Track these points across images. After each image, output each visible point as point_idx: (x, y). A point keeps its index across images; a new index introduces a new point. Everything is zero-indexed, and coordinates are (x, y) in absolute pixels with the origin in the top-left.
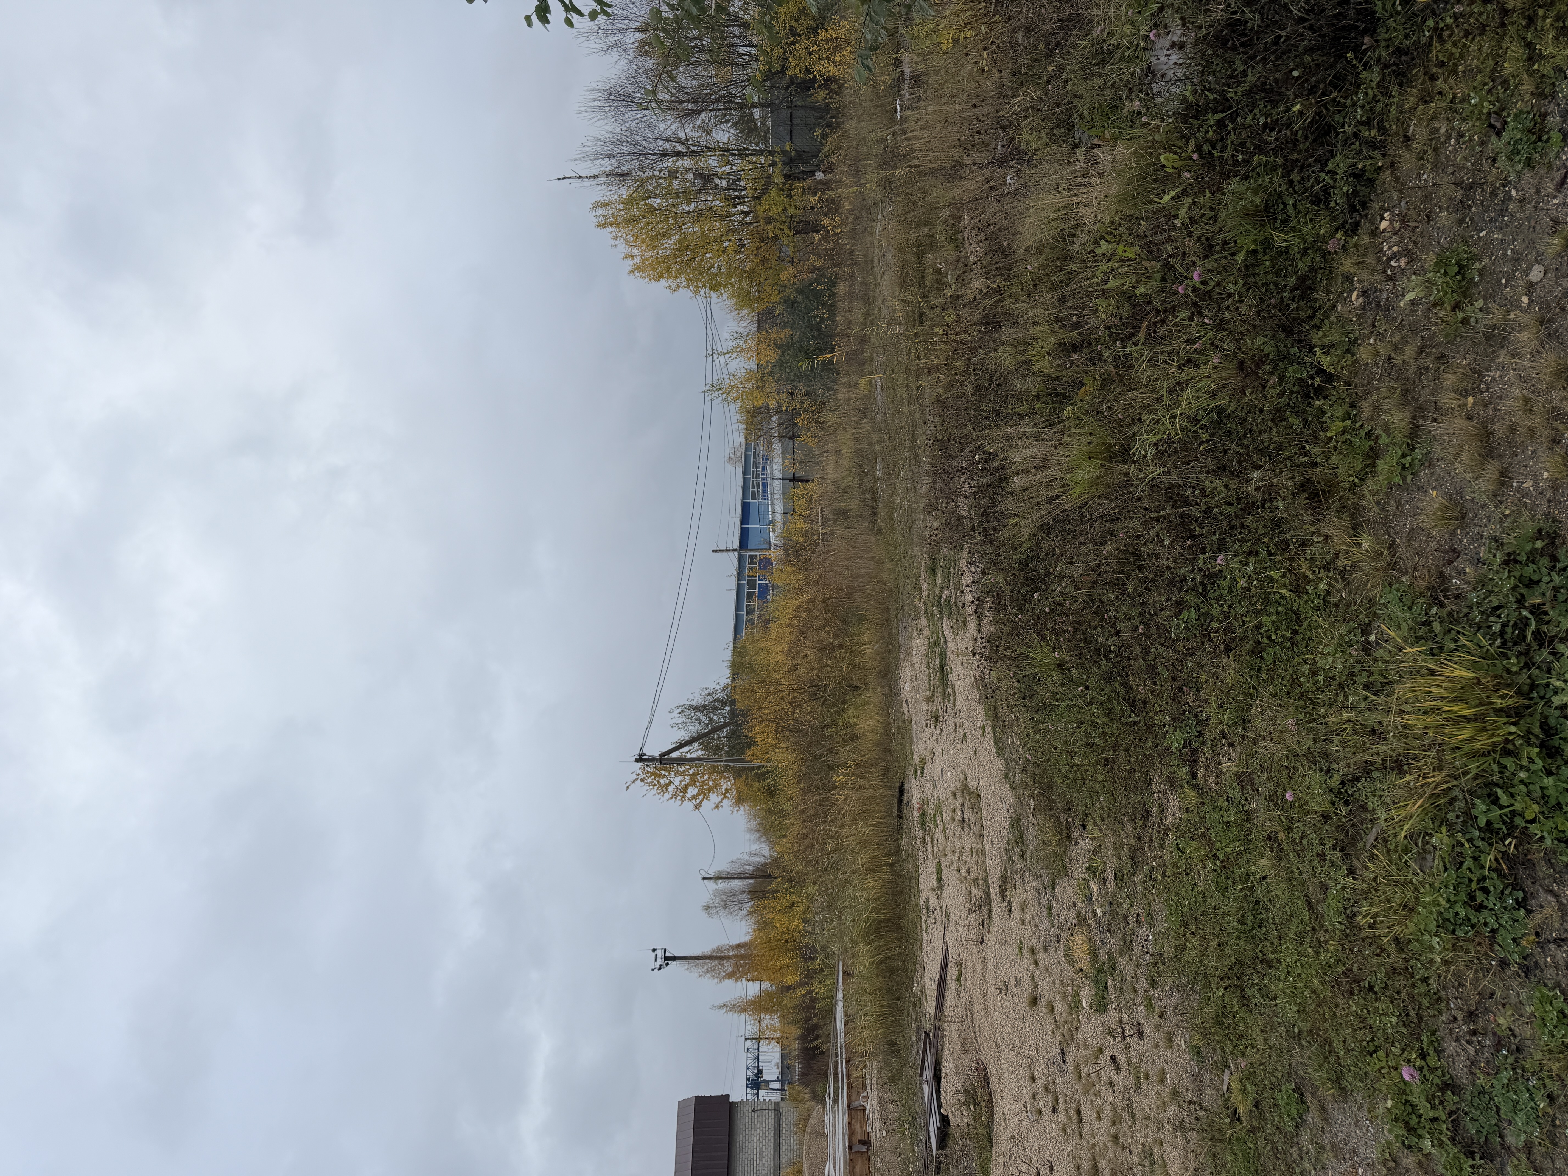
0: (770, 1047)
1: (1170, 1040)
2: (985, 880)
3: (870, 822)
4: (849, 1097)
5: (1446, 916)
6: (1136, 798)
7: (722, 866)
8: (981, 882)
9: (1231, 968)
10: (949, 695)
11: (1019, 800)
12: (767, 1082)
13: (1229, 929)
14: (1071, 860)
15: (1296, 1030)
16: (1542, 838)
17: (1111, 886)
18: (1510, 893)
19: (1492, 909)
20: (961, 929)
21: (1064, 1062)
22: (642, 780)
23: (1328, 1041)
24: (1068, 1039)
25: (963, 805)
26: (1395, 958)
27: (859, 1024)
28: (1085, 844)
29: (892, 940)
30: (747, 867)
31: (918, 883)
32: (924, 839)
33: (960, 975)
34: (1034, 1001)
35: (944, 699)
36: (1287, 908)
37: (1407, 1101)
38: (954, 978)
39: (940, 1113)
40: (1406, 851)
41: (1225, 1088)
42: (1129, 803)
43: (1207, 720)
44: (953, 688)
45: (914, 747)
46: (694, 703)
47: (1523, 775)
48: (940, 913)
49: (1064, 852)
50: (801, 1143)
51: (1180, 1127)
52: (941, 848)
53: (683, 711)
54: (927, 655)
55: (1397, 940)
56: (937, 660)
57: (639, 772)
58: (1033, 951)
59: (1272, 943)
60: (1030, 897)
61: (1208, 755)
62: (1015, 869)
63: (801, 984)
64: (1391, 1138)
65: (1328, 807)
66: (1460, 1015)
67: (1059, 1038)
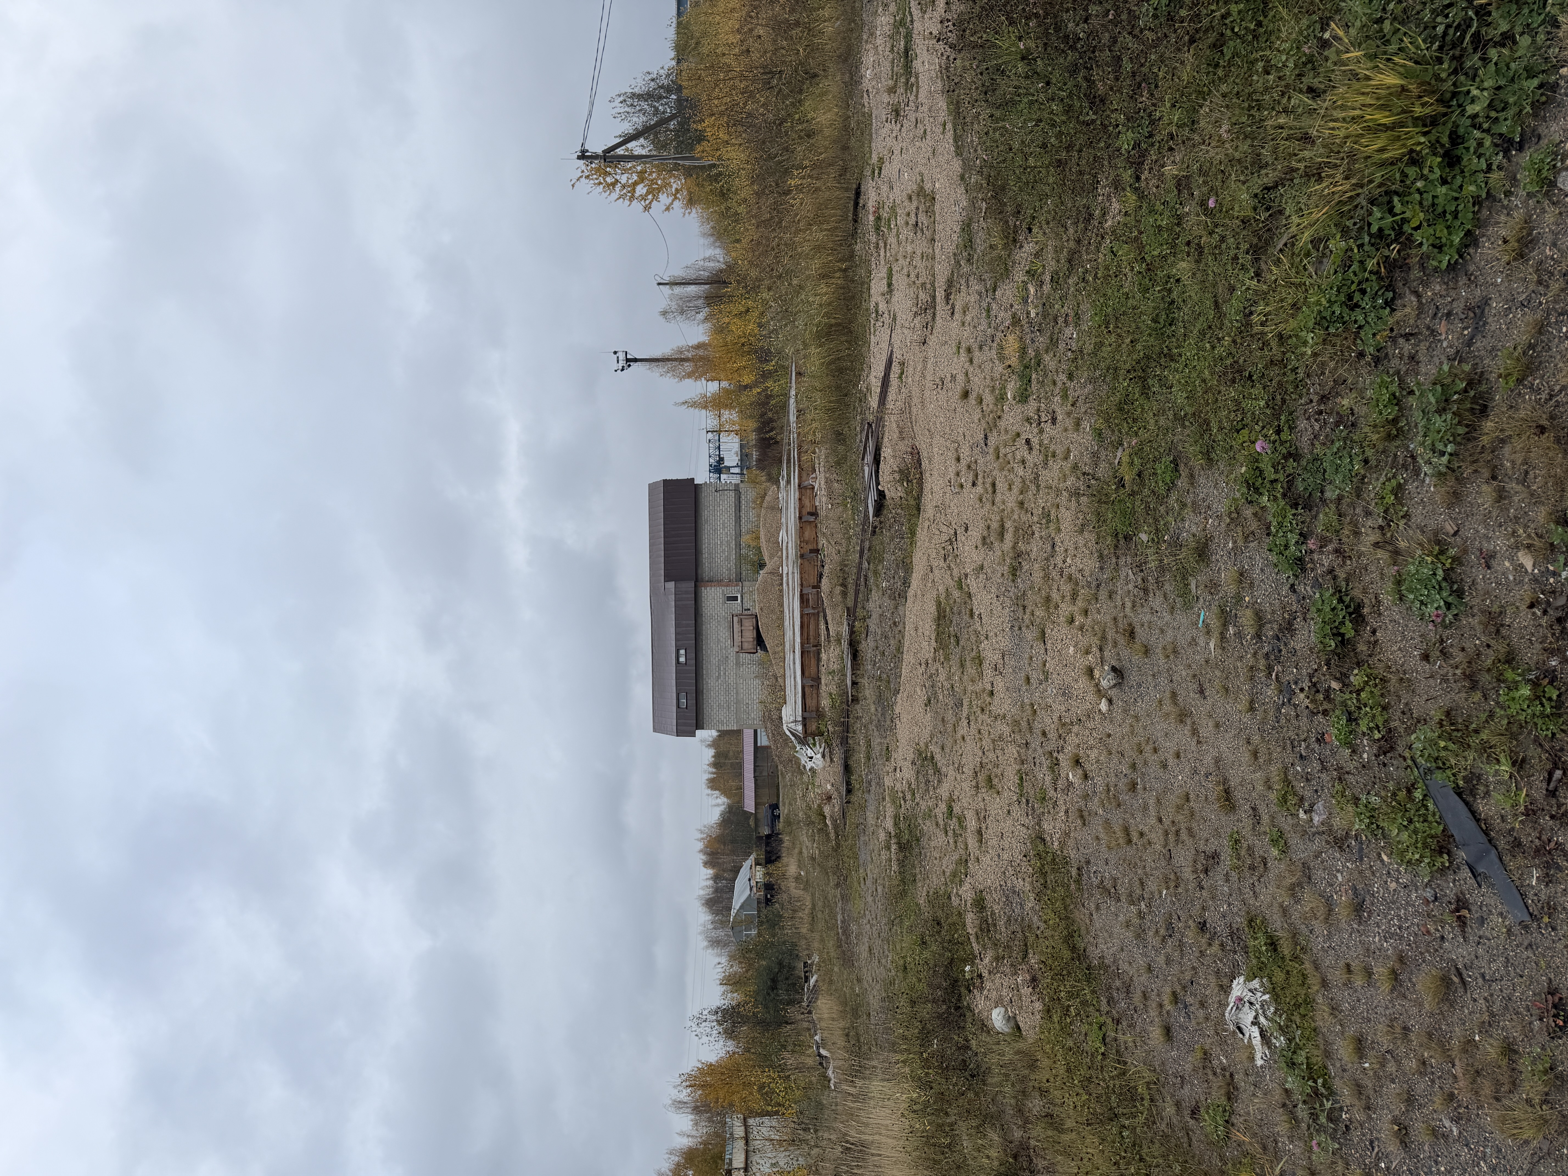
0: (730, 438)
1: (1078, 424)
2: (933, 284)
3: (825, 226)
4: (800, 477)
5: (1324, 314)
6: (1082, 201)
7: (678, 272)
8: (928, 286)
9: (1138, 362)
10: (912, 85)
11: (973, 202)
12: (728, 468)
13: (1143, 327)
14: (1014, 263)
15: (1182, 413)
16: (1421, 244)
17: (1047, 288)
18: (1383, 294)
19: (1364, 308)
20: (906, 332)
21: (986, 445)
22: (587, 177)
23: (1207, 422)
24: (992, 426)
25: (917, 208)
26: (1276, 350)
27: (809, 417)
28: (1029, 248)
29: (842, 342)
30: (702, 273)
31: (869, 289)
32: (878, 244)
33: (902, 373)
34: (966, 395)
35: (906, 90)
36: (1197, 307)
37: (1257, 467)
38: (897, 376)
39: (877, 489)
40: (1308, 254)
41: (1117, 462)
42: (1074, 206)
43: (1160, 119)
44: (917, 78)
45: (873, 145)
46: (637, 90)
47: (1419, 184)
48: (888, 317)
49: (1009, 256)
50: (759, 516)
51: (1076, 494)
52: (893, 253)
53: (625, 101)
54: (891, 37)
55: (1280, 336)
56: (902, 43)
57: (584, 168)
58: (969, 350)
59: (1178, 339)
60: (973, 300)
61: (1154, 158)
62: (961, 273)
63: (756, 384)
64: (1238, 495)
65: (1250, 213)
66: (1315, 398)
67: (984, 425)
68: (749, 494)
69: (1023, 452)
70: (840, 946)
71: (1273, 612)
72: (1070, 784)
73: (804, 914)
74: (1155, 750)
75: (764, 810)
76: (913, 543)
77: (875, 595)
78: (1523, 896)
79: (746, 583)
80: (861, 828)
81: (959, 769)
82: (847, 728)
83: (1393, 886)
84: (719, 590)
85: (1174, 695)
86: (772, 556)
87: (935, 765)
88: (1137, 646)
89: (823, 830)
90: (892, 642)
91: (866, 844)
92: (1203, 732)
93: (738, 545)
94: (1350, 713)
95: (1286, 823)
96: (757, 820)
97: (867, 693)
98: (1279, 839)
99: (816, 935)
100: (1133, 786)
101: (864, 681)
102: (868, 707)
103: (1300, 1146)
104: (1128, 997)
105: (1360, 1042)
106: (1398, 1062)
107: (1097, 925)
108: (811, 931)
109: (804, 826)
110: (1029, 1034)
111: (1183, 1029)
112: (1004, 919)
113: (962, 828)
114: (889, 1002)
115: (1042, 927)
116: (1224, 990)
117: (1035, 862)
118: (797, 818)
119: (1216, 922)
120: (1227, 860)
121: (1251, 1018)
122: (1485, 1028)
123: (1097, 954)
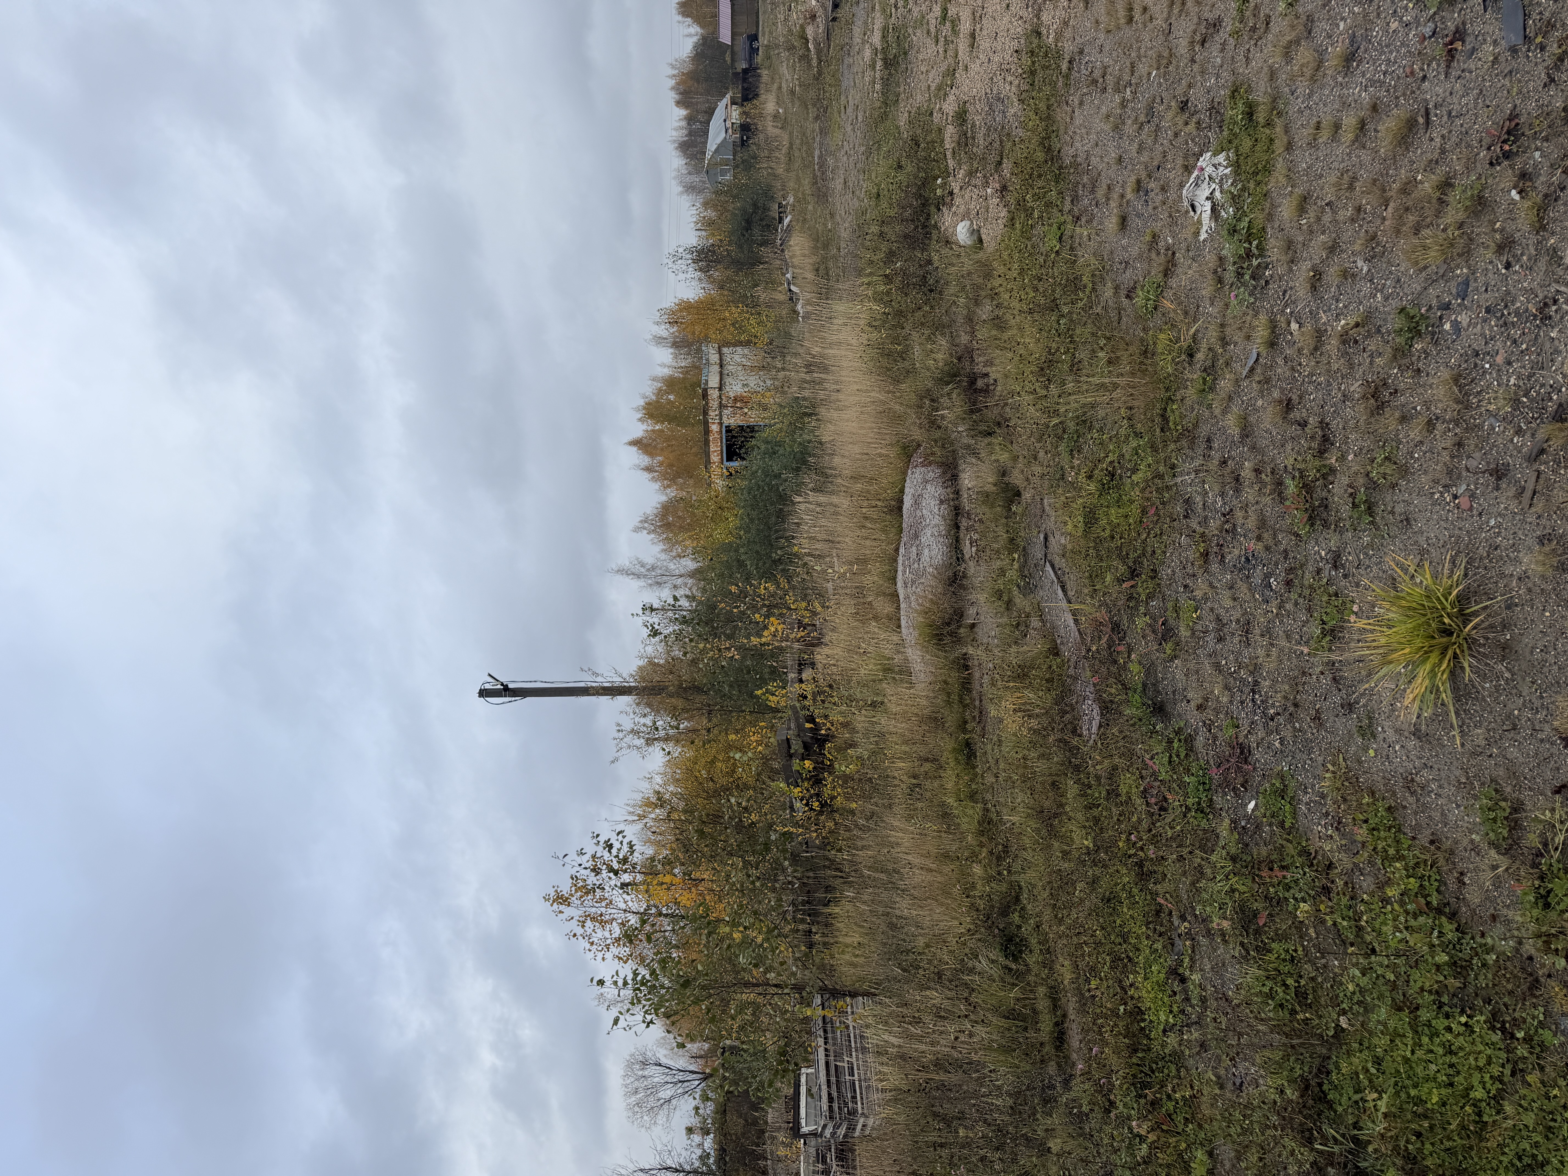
70: (816, 183)
73: (781, 155)
75: (742, 40)
78: (1526, 16)
80: (846, 49)
89: (805, 57)
91: (849, 66)
96: (733, 54)
99: (793, 175)
103: (1219, 304)
104: (1093, 191)
105: (1305, 200)
106: (1334, 212)
107: (1077, 122)
108: (788, 170)
109: (784, 54)
110: (990, 244)
111: (1139, 215)
112: (983, 130)
113: (955, 32)
114: (860, 231)
115: (1021, 132)
116: (1188, 169)
117: (1026, 60)
118: (777, 46)
119: (1199, 100)
120: (1229, 25)
121: (1207, 193)
122: (1431, 165)
123: (1071, 152)
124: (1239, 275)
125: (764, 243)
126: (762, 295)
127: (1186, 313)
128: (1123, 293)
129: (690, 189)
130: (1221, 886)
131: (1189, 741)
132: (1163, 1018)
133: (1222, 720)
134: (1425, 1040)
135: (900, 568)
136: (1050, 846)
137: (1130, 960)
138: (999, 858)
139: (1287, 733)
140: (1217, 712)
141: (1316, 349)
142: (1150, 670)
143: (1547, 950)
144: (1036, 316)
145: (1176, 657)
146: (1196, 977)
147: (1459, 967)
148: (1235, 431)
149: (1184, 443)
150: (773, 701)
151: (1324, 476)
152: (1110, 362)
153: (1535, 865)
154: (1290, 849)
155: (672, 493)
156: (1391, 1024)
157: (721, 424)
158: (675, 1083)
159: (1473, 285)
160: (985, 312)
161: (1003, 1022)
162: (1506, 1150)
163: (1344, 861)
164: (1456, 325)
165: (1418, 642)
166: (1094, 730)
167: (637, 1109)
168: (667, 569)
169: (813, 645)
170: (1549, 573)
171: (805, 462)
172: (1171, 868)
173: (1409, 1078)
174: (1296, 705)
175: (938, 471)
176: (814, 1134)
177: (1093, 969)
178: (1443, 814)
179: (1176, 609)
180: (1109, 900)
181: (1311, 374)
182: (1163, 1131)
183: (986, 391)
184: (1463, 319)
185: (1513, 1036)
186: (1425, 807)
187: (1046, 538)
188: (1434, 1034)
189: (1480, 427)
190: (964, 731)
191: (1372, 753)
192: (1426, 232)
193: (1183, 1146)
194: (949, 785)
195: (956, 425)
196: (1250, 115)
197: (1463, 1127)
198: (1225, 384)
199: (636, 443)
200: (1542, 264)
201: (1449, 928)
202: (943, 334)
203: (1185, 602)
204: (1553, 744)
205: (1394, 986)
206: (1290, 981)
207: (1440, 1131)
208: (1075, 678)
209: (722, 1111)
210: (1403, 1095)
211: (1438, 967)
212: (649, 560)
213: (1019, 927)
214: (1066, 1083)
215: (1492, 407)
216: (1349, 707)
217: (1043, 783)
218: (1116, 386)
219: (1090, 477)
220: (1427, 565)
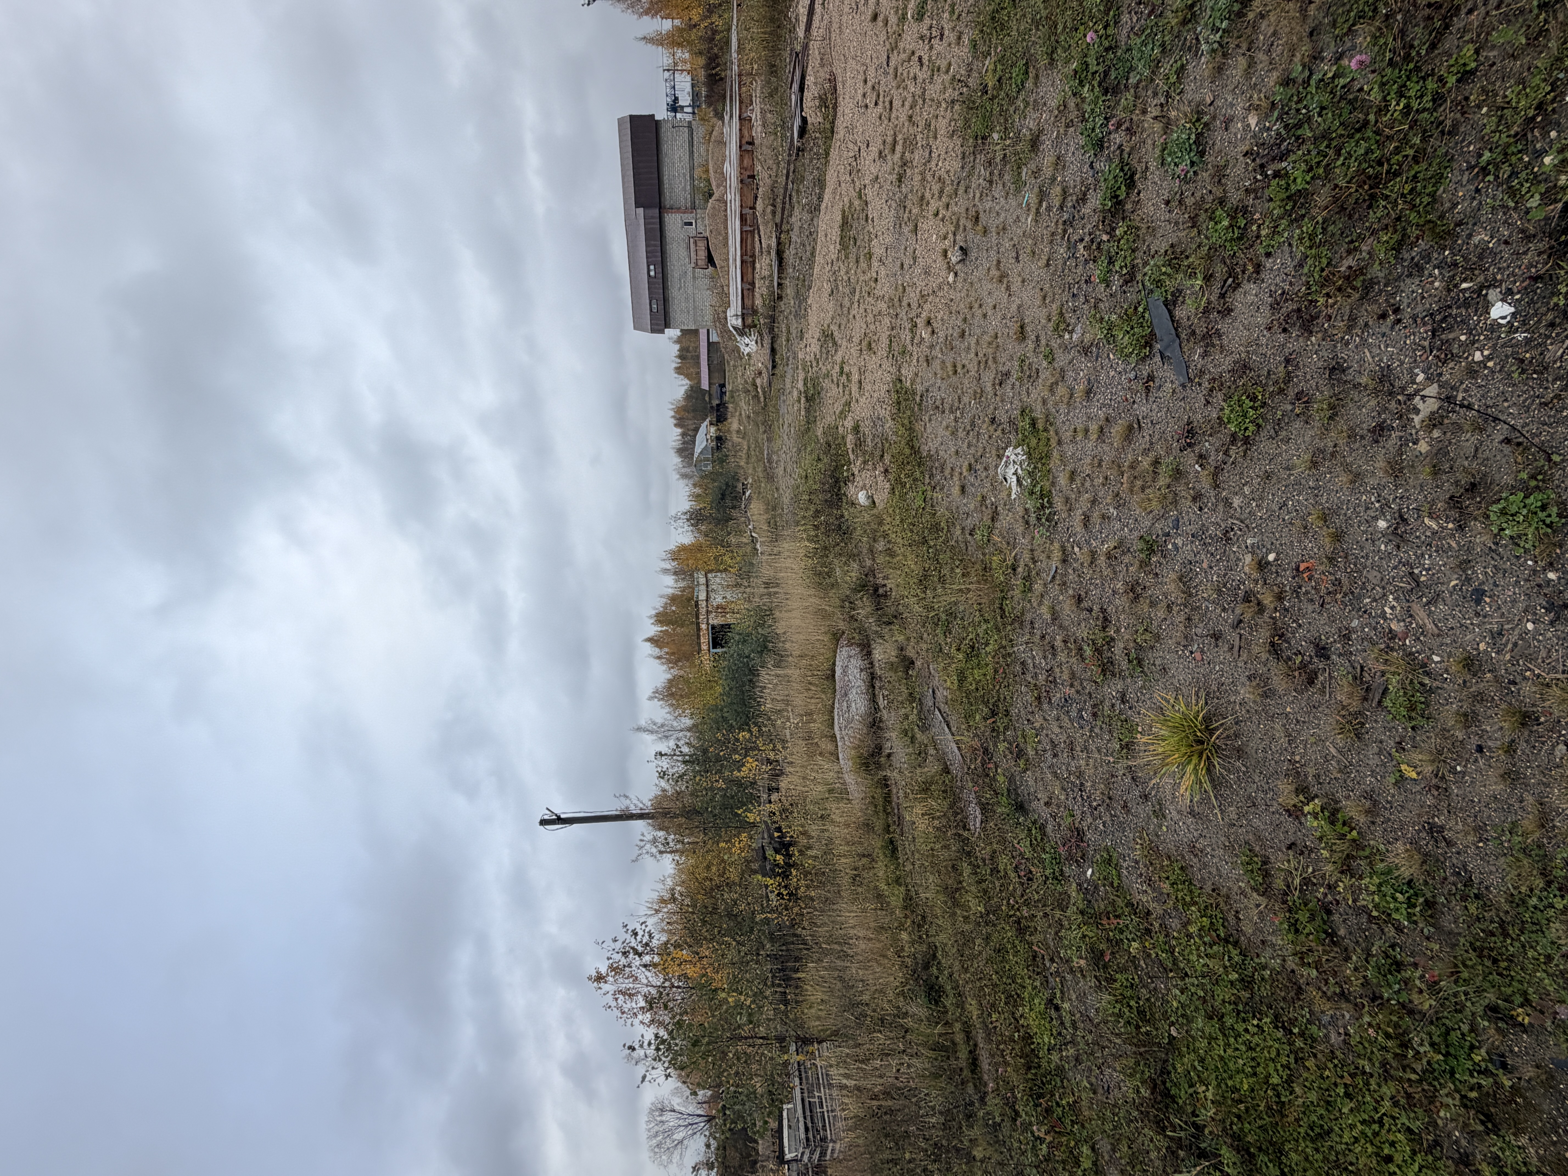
0: (683, 77)
1: (959, 38)
4: (740, 111)
12: (682, 107)
21: (888, 65)
24: (894, 48)
27: (747, 47)
34: (875, 17)
37: (1085, 61)
39: (801, 116)
41: (984, 70)
50: (708, 150)
51: (951, 103)
63: (704, 18)
64: (1067, 89)
67: (888, 46)
68: (700, 131)
69: (915, 69)
70: (766, 470)
71: (1075, 186)
72: (922, 339)
73: (743, 454)
74: (981, 306)
75: (716, 387)
76: (827, 162)
77: (796, 212)
78: (1188, 367)
79: (699, 211)
80: (781, 391)
81: (850, 340)
82: (773, 319)
83: (1112, 373)
84: (678, 216)
85: (999, 262)
86: (718, 186)
87: (833, 339)
88: (979, 228)
89: (756, 396)
90: (808, 248)
91: (784, 401)
92: (1014, 288)
93: (692, 178)
94: (1111, 258)
95: (1054, 344)
96: (710, 395)
97: (789, 291)
98: (1050, 357)
99: (751, 465)
100: (962, 335)
101: (787, 282)
102: (790, 301)
103: (1028, 538)
104: (942, 472)
105: (1073, 473)
106: (1092, 481)
107: (929, 431)
108: (747, 463)
109: (743, 395)
110: (880, 505)
111: (972, 485)
112: (871, 437)
113: (849, 381)
114: (796, 498)
115: (894, 438)
116: (1000, 457)
117: (894, 396)
118: (738, 391)
119: (1002, 416)
120: (1015, 375)
121: (1013, 471)
122: (1146, 452)
123: (926, 448)
124: (1039, 519)
125: (734, 507)
126: (733, 540)
127: (1008, 543)
128: (967, 532)
129: (684, 476)
130: (1076, 934)
131: (1042, 828)
132: (1046, 1040)
133: (1063, 812)
134: (1232, 1040)
135: (836, 717)
136: (955, 914)
137: (1018, 996)
138: (919, 926)
139: (1107, 818)
140: (1059, 807)
141: (1092, 563)
142: (1011, 779)
143: (1303, 964)
144: (914, 548)
145: (1027, 769)
146: (1066, 1005)
147: (1247, 983)
148: (1048, 617)
149: (1016, 625)
150: (751, 817)
151: (1108, 643)
152: (963, 575)
153: (1285, 902)
154: (1120, 902)
155: (675, 672)
156: (1207, 1030)
157: (708, 624)
158: (686, 1126)
159: (1181, 521)
160: (881, 546)
161: (931, 1054)
162: (1301, 1123)
163: (1157, 909)
164: (1175, 545)
165: (1183, 750)
166: (978, 825)
167: (656, 1150)
168: (672, 726)
169: (778, 775)
170: (1258, 699)
171: (766, 647)
172: (1040, 923)
173: (1225, 1071)
174: (1110, 798)
175: (858, 649)
176: (795, 1160)
177: (993, 1005)
178: (1217, 869)
179: (1024, 737)
180: (999, 951)
181: (1091, 579)
182: (1056, 1132)
183: (885, 596)
184: (1179, 541)
185: (1291, 1032)
186: (1205, 865)
187: (934, 692)
188: (1238, 1036)
189: (1200, 607)
190: (889, 832)
191: (1164, 829)
192: (1147, 491)
193: (1072, 1144)
194: (881, 874)
195: (867, 618)
196: (1033, 423)
197: (1269, 1108)
198: (1038, 587)
199: (650, 640)
200: (1221, 507)
201: (1234, 952)
202: (854, 561)
203: (1030, 732)
204: (1280, 814)
205: (1205, 1001)
206: (1132, 1003)
207: (1253, 1112)
208: (962, 788)
209: (722, 1147)
210: (1223, 1086)
211: (1232, 983)
212: (660, 721)
213: (937, 978)
214: (982, 1100)
215: (1205, 595)
216: (1146, 797)
217: (946, 867)
218: (969, 590)
219: (958, 650)
220: (1180, 697)
